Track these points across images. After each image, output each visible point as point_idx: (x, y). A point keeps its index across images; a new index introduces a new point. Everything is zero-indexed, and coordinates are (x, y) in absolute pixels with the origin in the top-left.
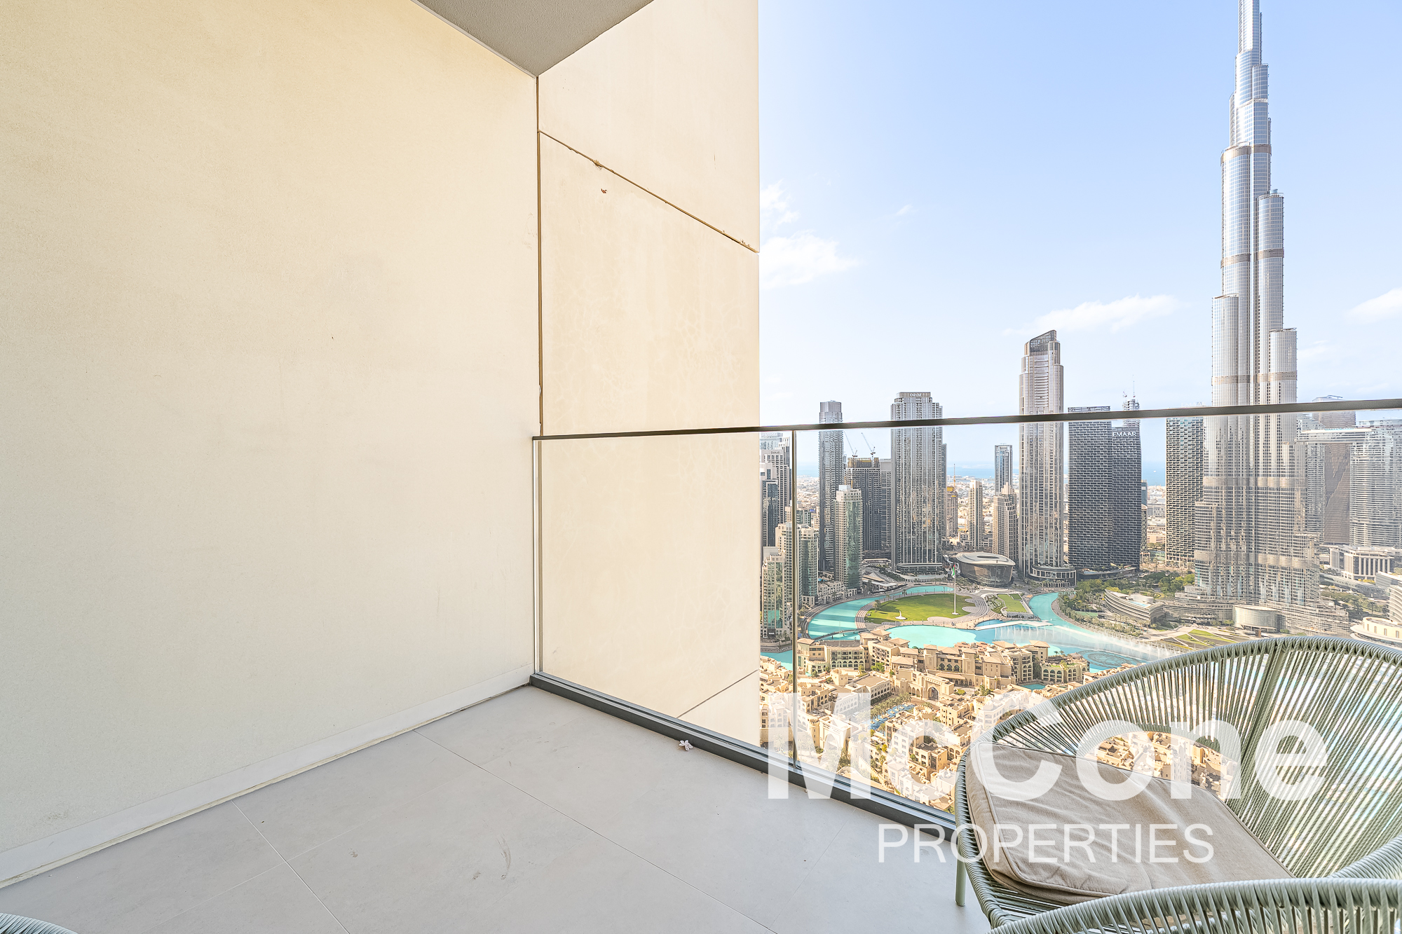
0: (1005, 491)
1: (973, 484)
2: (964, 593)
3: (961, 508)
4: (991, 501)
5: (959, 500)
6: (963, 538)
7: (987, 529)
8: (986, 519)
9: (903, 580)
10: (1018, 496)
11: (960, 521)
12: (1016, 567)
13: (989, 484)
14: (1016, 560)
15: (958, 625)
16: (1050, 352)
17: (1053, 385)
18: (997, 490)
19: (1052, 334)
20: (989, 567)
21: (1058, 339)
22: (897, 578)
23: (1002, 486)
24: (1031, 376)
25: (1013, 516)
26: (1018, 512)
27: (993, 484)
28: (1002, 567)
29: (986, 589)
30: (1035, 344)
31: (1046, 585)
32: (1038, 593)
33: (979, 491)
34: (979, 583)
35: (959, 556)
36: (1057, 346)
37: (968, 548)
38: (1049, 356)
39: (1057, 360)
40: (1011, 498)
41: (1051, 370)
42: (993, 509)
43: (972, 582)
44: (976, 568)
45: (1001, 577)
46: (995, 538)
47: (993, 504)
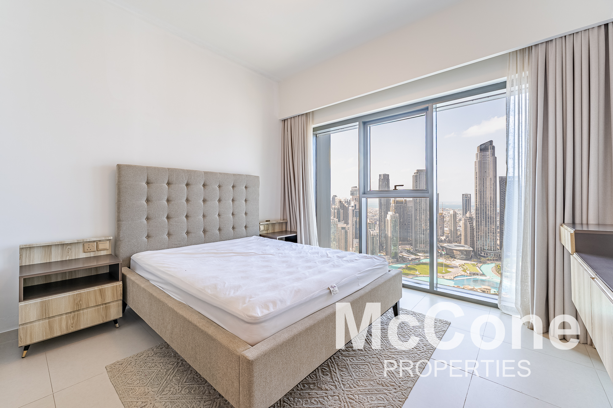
0: (468, 215)
1: (452, 212)
2: (448, 262)
3: (446, 223)
4: (460, 220)
5: (445, 219)
6: (447, 237)
7: (459, 233)
8: (458, 228)
9: (418, 255)
10: (474, 217)
11: (445, 229)
12: (474, 251)
14: (473, 248)
15: (445, 277)
16: (490, 150)
17: (491, 166)
18: (463, 215)
19: (491, 142)
20: (460, 251)
21: (494, 144)
22: (416, 255)
23: (466, 213)
24: (480, 162)
25: (472, 229)
26: (474, 225)
27: (461, 212)
28: (466, 251)
29: (459, 261)
30: (483, 147)
31: (488, 260)
32: (484, 263)
33: (455, 215)
34: (455, 258)
35: (445, 245)
36: (494, 148)
37: (450, 242)
38: (489, 153)
39: (493, 154)
40: (471, 219)
41: (490, 159)
42: (461, 223)
43: (452, 257)
44: (454, 251)
45: (468, 256)
46: (463, 237)
47: (461, 222)
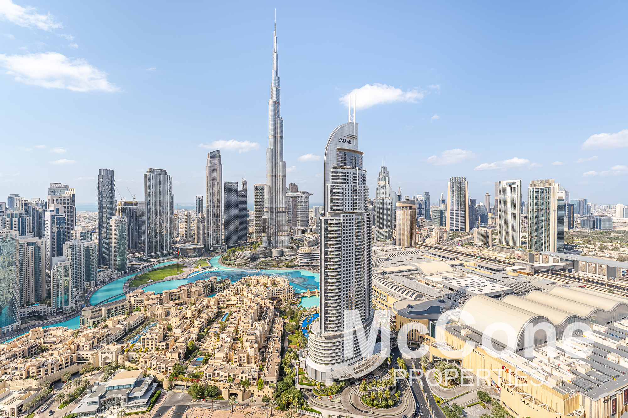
0: (200, 215)
1: (186, 213)
2: (182, 262)
3: (181, 224)
4: (194, 220)
5: (180, 220)
6: (182, 238)
7: (193, 232)
8: (192, 228)
9: (151, 261)
10: (205, 217)
11: (180, 230)
12: (205, 247)
13: (193, 212)
14: (204, 245)
15: (179, 278)
16: (217, 158)
17: (218, 172)
18: (197, 215)
19: (218, 151)
20: (194, 249)
21: (220, 154)
22: (148, 261)
23: (199, 213)
24: (210, 167)
25: (203, 226)
26: (205, 224)
27: (195, 213)
28: (198, 248)
29: (192, 259)
30: (212, 154)
31: (216, 253)
32: (213, 256)
33: (189, 216)
34: (189, 257)
35: (180, 246)
36: (220, 156)
37: (185, 242)
38: (217, 160)
39: (220, 162)
40: (203, 218)
41: (218, 166)
42: (195, 223)
43: (186, 257)
44: (188, 250)
45: (200, 252)
46: (196, 236)
47: (195, 222)
